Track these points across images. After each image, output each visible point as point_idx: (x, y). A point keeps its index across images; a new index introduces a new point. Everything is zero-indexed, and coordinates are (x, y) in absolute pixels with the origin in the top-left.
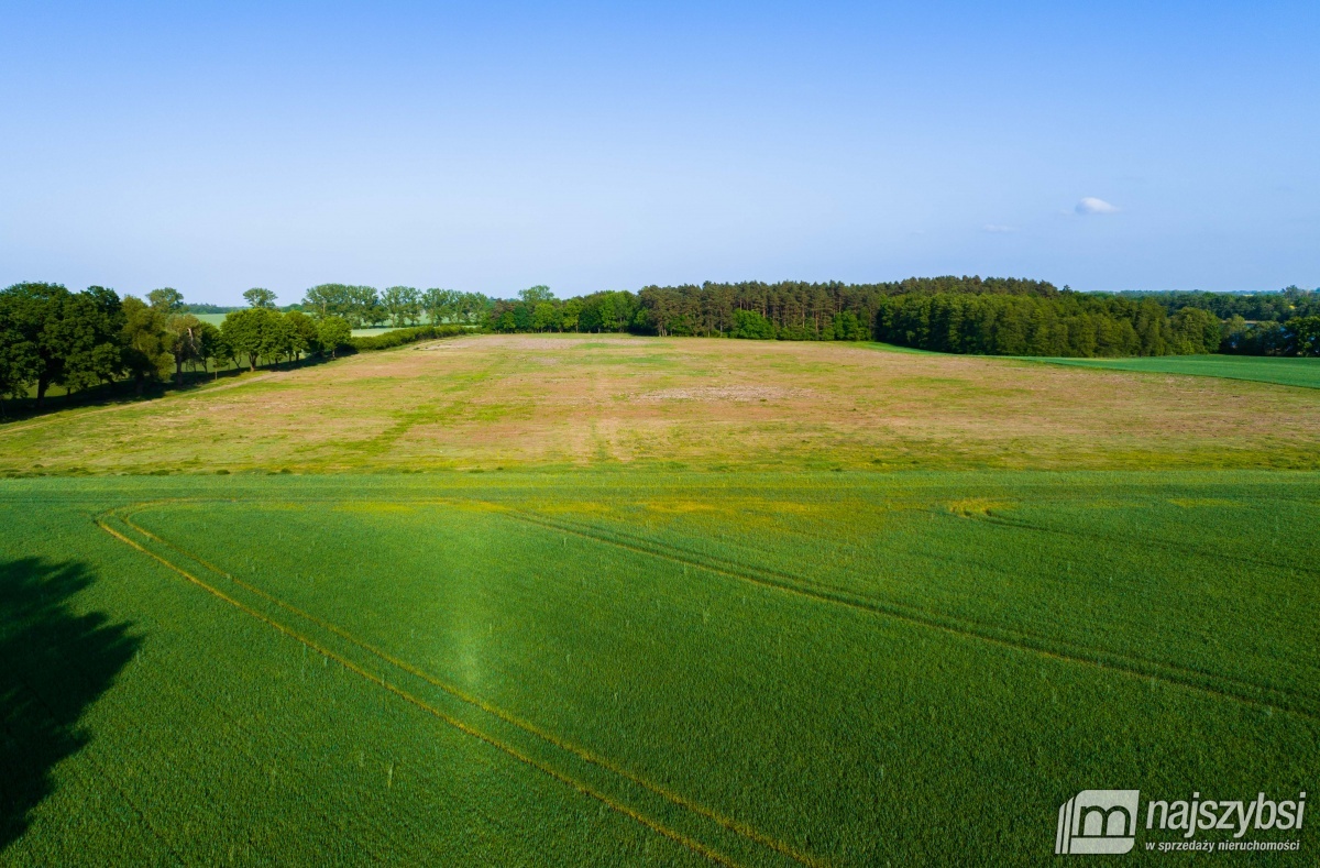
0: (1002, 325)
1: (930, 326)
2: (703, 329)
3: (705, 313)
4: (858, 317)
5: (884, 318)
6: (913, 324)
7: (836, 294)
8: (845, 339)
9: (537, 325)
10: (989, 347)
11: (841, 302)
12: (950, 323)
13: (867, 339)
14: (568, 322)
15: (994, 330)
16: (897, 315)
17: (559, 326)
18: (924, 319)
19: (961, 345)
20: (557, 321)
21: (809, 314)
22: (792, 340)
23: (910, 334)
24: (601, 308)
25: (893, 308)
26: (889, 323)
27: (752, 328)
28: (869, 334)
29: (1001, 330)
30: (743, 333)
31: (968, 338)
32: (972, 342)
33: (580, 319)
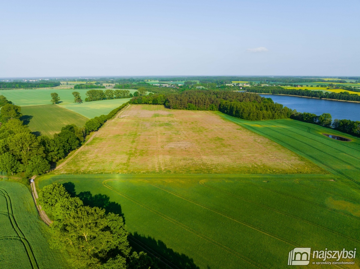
0: (244, 112)
1: (230, 110)
2: (181, 108)
3: (181, 104)
4: (215, 105)
5: (221, 106)
6: (226, 109)
7: (211, 99)
8: (212, 110)
9: (142, 103)
10: (241, 117)
11: (212, 102)
12: (234, 110)
13: (217, 110)
14: (150, 102)
15: (242, 113)
16: (223, 106)
17: (148, 103)
18: (229, 108)
19: (236, 115)
20: (147, 102)
21: (204, 104)
22: (200, 110)
23: (226, 111)
24: (158, 99)
25: (223, 104)
26: (221, 108)
27: (191, 108)
28: (218, 109)
29: (243, 113)
30: (189, 109)
31: (237, 114)
32: (237, 115)
33: (153, 102)
